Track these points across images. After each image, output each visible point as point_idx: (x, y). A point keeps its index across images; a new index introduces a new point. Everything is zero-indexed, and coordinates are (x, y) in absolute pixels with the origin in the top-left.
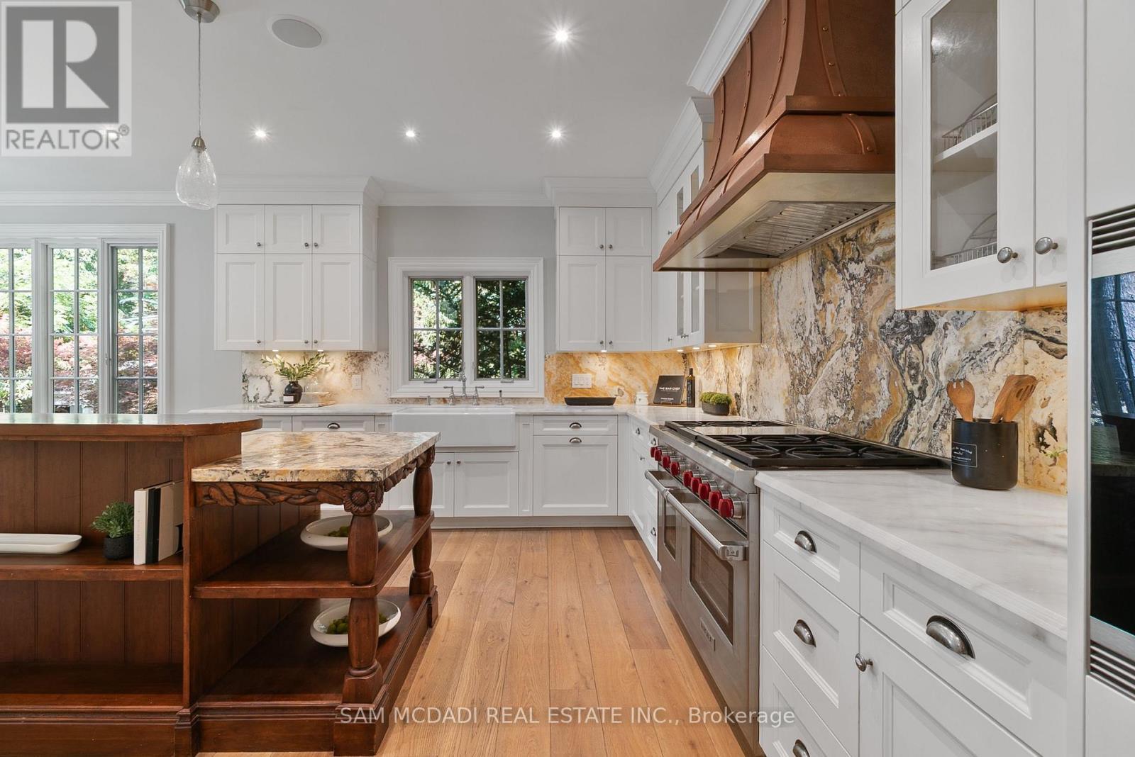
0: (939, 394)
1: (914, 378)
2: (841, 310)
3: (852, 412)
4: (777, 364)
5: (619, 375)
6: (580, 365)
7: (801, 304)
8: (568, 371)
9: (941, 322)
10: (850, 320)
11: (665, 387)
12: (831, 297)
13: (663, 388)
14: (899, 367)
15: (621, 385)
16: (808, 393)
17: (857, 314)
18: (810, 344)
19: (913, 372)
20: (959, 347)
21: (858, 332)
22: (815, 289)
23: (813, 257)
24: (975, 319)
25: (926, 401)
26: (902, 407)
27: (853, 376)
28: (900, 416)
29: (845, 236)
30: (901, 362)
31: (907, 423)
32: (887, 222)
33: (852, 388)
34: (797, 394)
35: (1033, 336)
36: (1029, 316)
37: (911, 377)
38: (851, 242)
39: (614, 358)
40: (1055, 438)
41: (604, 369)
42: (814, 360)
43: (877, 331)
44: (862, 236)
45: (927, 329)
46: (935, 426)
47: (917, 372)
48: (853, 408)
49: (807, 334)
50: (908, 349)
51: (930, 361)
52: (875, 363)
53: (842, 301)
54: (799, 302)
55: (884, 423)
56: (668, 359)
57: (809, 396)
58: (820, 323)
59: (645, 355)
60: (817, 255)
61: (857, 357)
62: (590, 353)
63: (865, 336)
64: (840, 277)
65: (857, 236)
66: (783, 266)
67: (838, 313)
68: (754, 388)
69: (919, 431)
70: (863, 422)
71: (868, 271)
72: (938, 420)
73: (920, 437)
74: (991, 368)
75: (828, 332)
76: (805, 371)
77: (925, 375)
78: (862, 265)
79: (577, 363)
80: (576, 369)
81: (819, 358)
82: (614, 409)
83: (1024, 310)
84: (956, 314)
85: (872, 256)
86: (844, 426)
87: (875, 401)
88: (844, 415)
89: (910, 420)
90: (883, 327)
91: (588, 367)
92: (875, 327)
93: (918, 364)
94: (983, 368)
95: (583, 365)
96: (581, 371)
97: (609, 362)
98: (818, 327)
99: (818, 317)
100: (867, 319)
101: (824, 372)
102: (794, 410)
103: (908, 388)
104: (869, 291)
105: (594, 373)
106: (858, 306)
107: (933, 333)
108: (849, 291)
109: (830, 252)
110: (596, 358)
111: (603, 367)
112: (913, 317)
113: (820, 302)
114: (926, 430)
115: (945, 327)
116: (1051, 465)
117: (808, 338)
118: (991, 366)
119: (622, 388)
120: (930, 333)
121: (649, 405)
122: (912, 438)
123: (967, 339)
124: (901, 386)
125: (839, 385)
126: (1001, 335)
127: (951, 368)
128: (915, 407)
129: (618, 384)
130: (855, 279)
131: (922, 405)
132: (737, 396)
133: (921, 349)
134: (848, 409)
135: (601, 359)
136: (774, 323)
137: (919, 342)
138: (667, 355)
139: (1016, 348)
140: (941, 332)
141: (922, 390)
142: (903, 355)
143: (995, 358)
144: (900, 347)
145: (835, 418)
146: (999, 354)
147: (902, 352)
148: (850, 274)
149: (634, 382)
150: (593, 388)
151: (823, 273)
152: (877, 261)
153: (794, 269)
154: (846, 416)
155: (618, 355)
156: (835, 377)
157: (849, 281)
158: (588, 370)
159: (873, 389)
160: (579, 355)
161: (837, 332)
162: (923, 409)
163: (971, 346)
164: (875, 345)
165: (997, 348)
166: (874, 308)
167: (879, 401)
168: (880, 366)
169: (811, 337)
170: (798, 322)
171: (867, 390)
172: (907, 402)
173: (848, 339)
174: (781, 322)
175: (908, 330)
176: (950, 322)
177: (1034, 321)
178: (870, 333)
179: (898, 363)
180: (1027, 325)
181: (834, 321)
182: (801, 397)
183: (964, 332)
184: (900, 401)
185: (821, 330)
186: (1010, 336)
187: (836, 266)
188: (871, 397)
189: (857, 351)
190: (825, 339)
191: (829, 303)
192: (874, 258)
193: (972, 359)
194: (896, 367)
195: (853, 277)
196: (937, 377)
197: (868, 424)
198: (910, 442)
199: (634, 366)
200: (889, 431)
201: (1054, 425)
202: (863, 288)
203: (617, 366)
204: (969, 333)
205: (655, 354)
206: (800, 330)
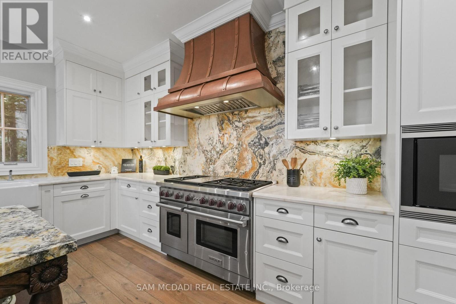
0: (270, 163)
1: (261, 159)
2: (231, 137)
3: (236, 170)
4: (198, 154)
5: (100, 159)
6: (74, 153)
7: (211, 133)
8: (66, 156)
9: (271, 143)
10: (235, 140)
11: (126, 164)
12: (227, 132)
13: (126, 165)
14: (256, 155)
15: (101, 164)
16: (215, 164)
17: (238, 138)
18: (216, 147)
19: (261, 157)
20: (277, 150)
21: (239, 145)
22: (219, 129)
23: (218, 117)
24: (282, 143)
25: (266, 165)
26: (257, 168)
27: (237, 159)
28: (256, 170)
29: (234, 113)
30: (257, 154)
31: (258, 172)
32: (251, 112)
33: (236, 162)
34: (209, 165)
35: (298, 148)
36: (297, 143)
37: (260, 158)
38: (236, 115)
39: (96, 150)
40: (303, 172)
41: (90, 156)
42: (218, 153)
43: (247, 144)
44: (241, 114)
45: (266, 145)
46: (268, 172)
47: (263, 157)
48: (236, 168)
49: (214, 144)
50: (259, 150)
51: (267, 154)
52: (246, 154)
53: (232, 134)
54: (211, 132)
55: (250, 173)
56: (125, 151)
57: (215, 165)
58: (221, 141)
59: (114, 149)
60: (220, 117)
61: (239, 152)
62: (81, 147)
63: (242, 146)
64: (231, 126)
65: (239, 114)
66: (201, 119)
67: (230, 137)
68: (183, 163)
69: (263, 174)
70: (241, 173)
71: (243, 126)
72: (270, 170)
73: (263, 176)
74: (286, 156)
75: (225, 144)
76: (213, 157)
77: (265, 158)
78: (241, 124)
79: (72, 152)
80: (72, 156)
81: (221, 152)
82: (99, 177)
83: (296, 142)
84: (276, 141)
85: (245, 121)
86: (233, 174)
87: (246, 166)
88: (233, 171)
89: (260, 171)
90: (250, 143)
91: (80, 154)
92: (246, 143)
93: (263, 155)
94: (284, 156)
95: (77, 153)
96: (75, 157)
97: (93, 152)
98: (220, 142)
99: (220, 138)
100: (243, 140)
101: (223, 157)
102: (208, 171)
103: (259, 162)
104: (244, 131)
105: (84, 158)
106: (239, 136)
107: (268, 146)
108: (235, 131)
109: (226, 117)
110: (85, 150)
111: (89, 155)
112: (261, 141)
113: (221, 133)
114: (266, 174)
115: (272, 144)
116: (302, 179)
117: (215, 145)
118: (287, 155)
119: (101, 166)
120: (267, 146)
121: (118, 173)
122: (260, 176)
123: (279, 148)
124: (256, 161)
125: (230, 161)
126: (289, 147)
127: (274, 156)
128: (262, 167)
129: (98, 163)
130: (238, 127)
131: (264, 166)
132: (172, 167)
133: (264, 150)
134: (234, 169)
135: (88, 150)
136: (196, 139)
137: (263, 148)
138: (124, 149)
139: (293, 151)
140: (271, 146)
141: (264, 163)
142: (257, 152)
143: (288, 153)
144: (256, 150)
145: (228, 172)
146: (289, 152)
147: (257, 151)
148: (236, 126)
149: (108, 163)
150: (83, 166)
151: (223, 123)
152: (247, 123)
153: (208, 120)
154: (234, 171)
155: (98, 149)
156: (228, 159)
157: (235, 128)
158: (79, 156)
159: (245, 162)
160: (74, 148)
161: (230, 144)
162: (264, 168)
163: (280, 150)
164: (246, 149)
165: (288, 151)
166: (246, 137)
167: (248, 166)
168: (248, 155)
169: (216, 145)
170: (209, 139)
171: (243, 163)
172: (259, 166)
173: (235, 146)
174: (200, 139)
175: (259, 145)
176: (274, 143)
177: (298, 144)
178: (244, 145)
179: (255, 154)
180: (296, 145)
181: (228, 140)
182: (211, 166)
183: (278, 146)
184: (256, 166)
185: (221, 143)
186: (292, 148)
187: (229, 122)
188: (245, 165)
189: (239, 150)
190: (224, 146)
191: (226, 134)
192: (246, 122)
193: (281, 153)
194: (254, 156)
195: (237, 127)
196: (269, 158)
197: (243, 173)
198: (260, 177)
199: (108, 154)
200: (252, 175)
201: (303, 169)
202: (241, 131)
203: (98, 154)
204: (280, 147)
205: (118, 149)
206: (211, 142)
